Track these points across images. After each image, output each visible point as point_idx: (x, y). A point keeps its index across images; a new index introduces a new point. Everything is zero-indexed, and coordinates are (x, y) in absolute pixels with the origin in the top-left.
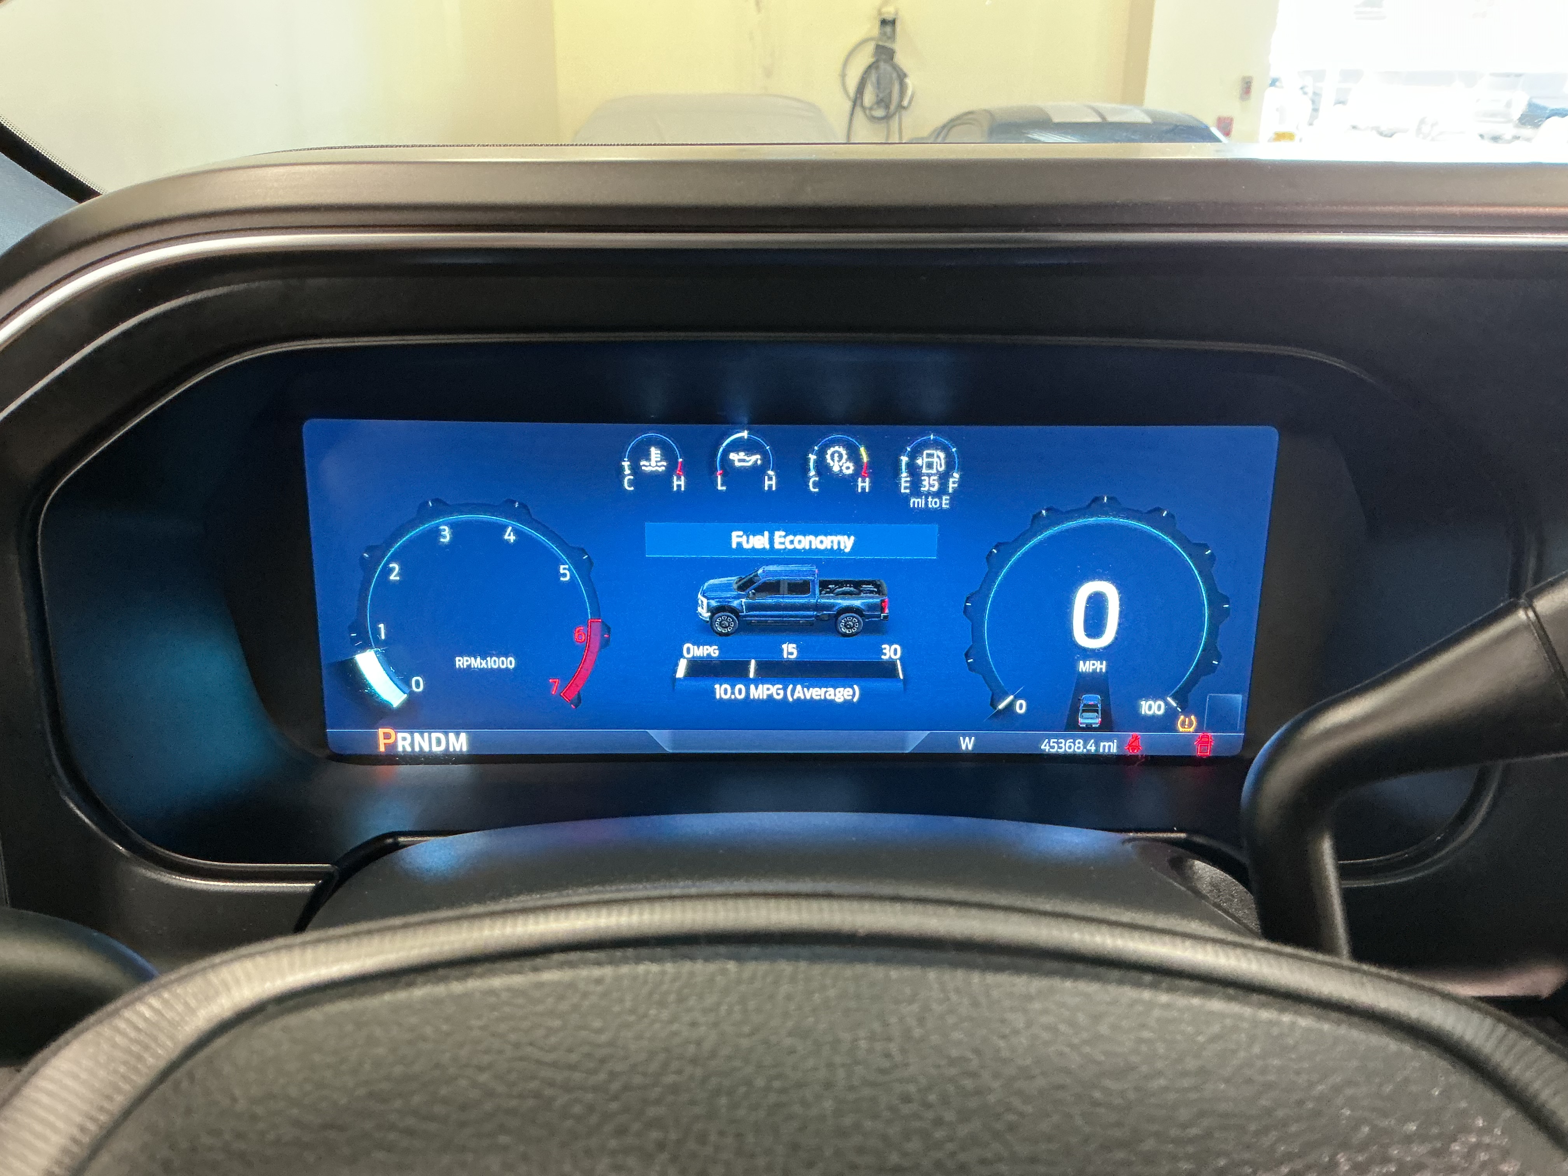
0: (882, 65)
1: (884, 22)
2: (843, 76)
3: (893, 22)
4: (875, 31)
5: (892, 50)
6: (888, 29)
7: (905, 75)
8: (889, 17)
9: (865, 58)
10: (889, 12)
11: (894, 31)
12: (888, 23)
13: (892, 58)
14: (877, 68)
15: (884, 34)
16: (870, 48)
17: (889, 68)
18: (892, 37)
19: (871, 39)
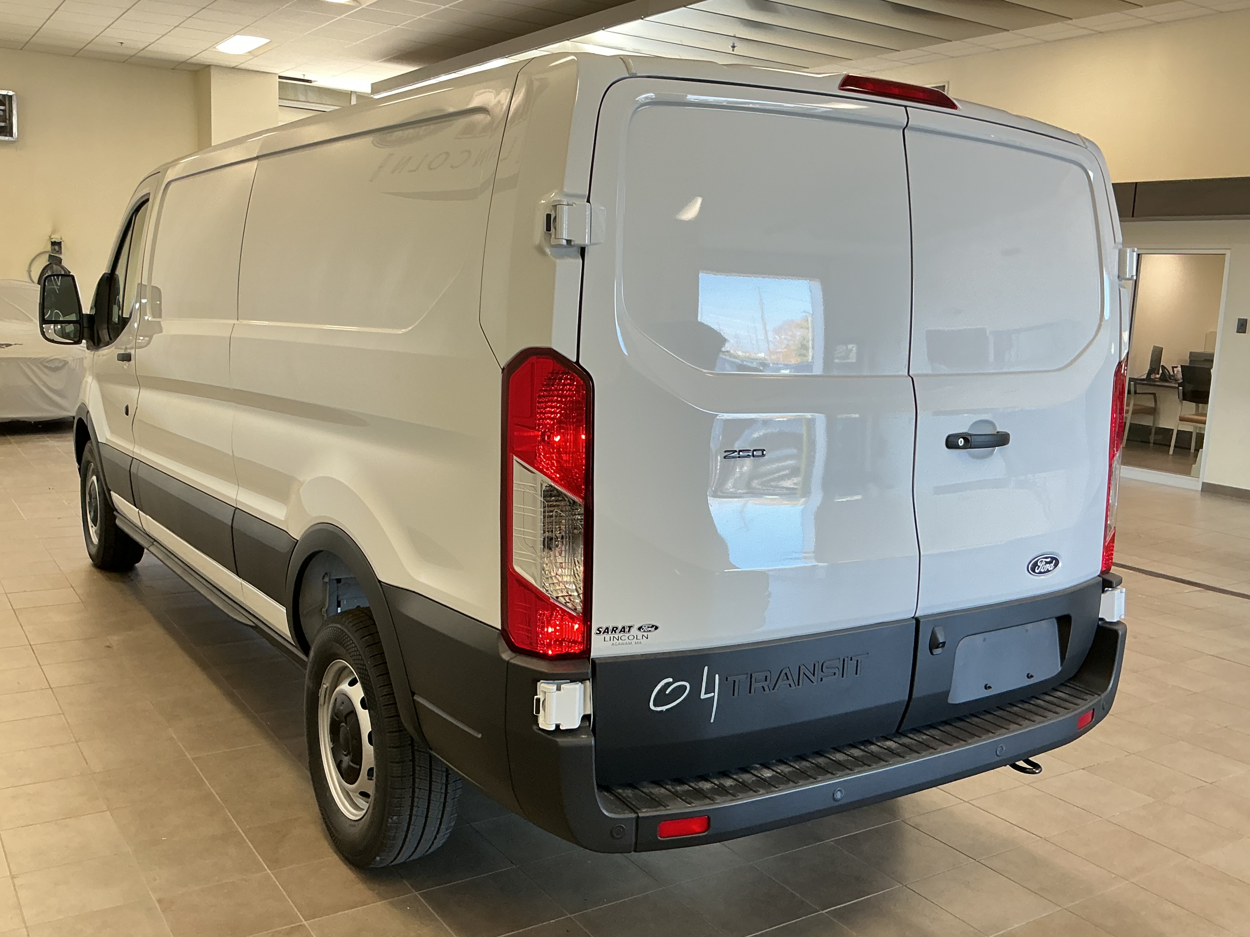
0: (54, 266)
1: (54, 244)
3: (59, 244)
4: (49, 247)
5: (60, 258)
6: (56, 247)
8: (57, 241)
9: (43, 261)
10: (56, 238)
11: (60, 247)
12: (56, 245)
13: (61, 263)
14: (52, 267)
15: (53, 250)
16: (47, 256)
17: (59, 268)
18: (60, 252)
19: (46, 252)
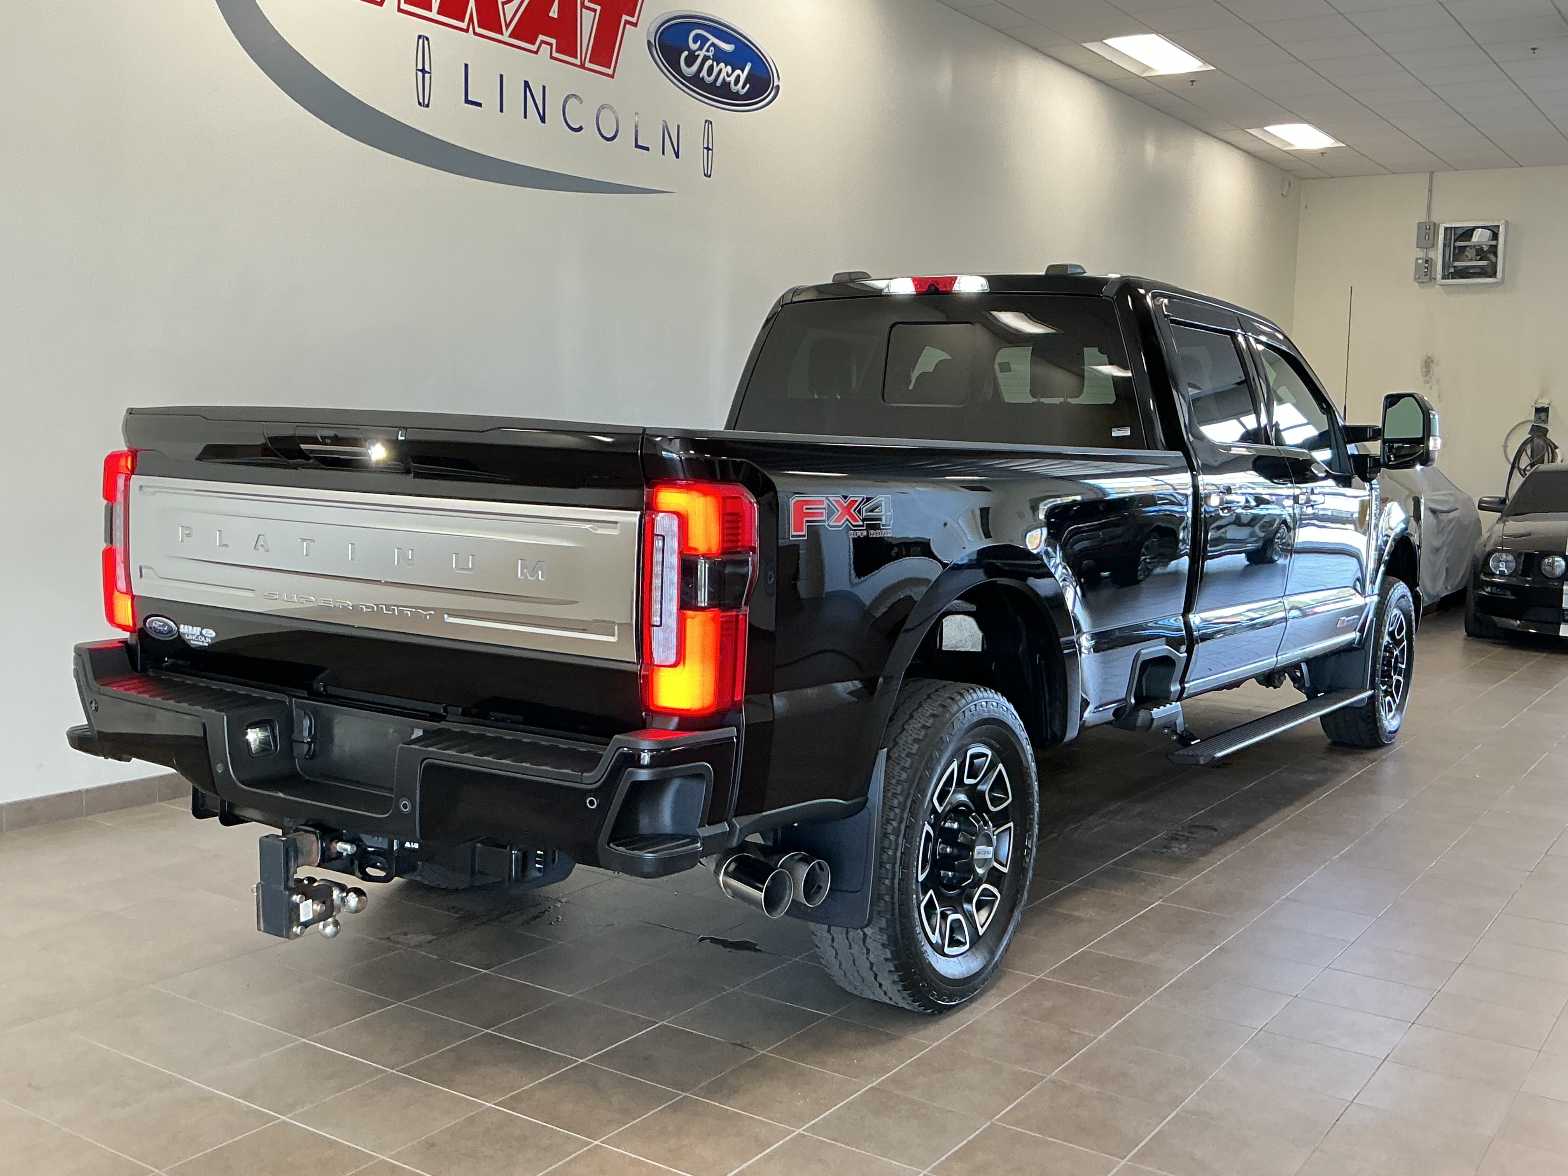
0: (1537, 440)
1: (1538, 410)
2: (1505, 447)
3: (1545, 410)
4: (1532, 417)
5: (1547, 430)
6: (1543, 415)
7: (1556, 447)
8: (1543, 406)
9: (1523, 434)
10: (1543, 403)
11: (1547, 415)
12: (1542, 411)
13: (1545, 435)
14: (1533, 440)
15: (1539, 418)
16: (1527, 428)
17: (1541, 442)
18: (1545, 421)
19: (1527, 421)
